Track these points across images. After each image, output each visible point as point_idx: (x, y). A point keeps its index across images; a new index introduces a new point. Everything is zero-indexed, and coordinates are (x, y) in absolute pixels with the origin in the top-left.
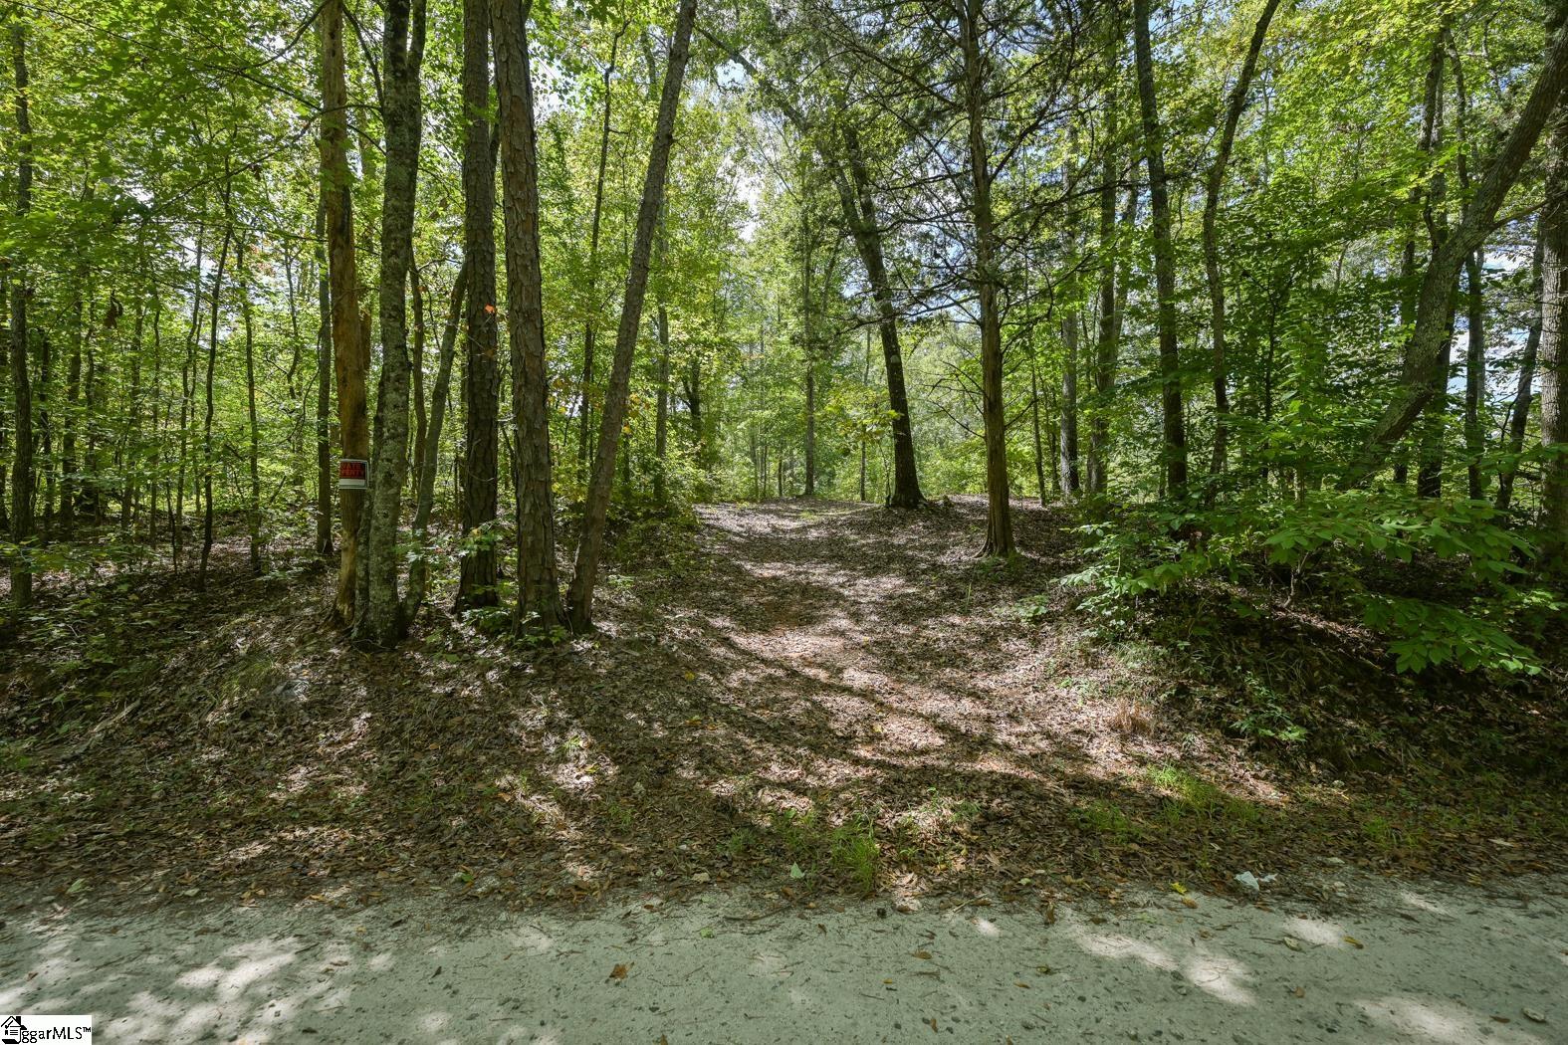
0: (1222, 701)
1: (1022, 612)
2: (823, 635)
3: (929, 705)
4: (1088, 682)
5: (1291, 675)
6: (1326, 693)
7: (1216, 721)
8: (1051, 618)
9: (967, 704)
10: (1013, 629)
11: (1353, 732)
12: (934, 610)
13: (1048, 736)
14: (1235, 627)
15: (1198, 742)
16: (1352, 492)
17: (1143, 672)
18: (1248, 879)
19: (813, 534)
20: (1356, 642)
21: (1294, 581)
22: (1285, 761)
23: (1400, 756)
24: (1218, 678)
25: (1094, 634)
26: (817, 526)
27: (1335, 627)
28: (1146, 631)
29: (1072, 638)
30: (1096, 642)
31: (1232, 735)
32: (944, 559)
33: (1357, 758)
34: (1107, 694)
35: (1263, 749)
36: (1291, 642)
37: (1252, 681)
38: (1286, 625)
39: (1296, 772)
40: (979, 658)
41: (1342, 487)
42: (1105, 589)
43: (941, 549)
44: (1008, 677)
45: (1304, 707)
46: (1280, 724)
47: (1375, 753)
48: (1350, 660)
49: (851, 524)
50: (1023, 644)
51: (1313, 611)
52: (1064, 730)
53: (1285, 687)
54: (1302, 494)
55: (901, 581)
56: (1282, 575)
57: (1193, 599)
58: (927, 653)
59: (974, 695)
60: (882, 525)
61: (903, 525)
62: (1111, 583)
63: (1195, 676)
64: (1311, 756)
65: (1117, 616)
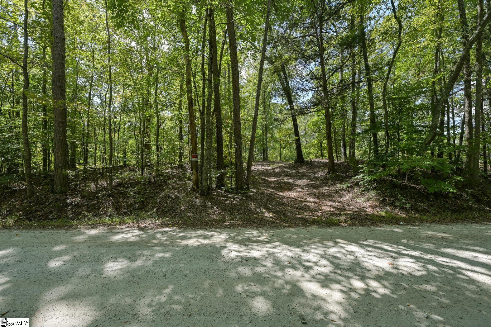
0: (393, 201)
1: (344, 186)
2: (296, 192)
3: (329, 204)
4: (363, 199)
5: (407, 195)
6: (414, 198)
7: (392, 204)
8: (351, 187)
9: (337, 204)
10: (342, 189)
11: (420, 205)
12: (321, 186)
13: (357, 208)
14: (395, 186)
15: (389, 208)
16: (419, 157)
17: (375, 196)
18: (401, 223)
19: (276, 170)
20: (421, 189)
21: (407, 176)
22: (407, 211)
23: (429, 209)
24: (391, 196)
25: (363, 189)
26: (276, 168)
27: (416, 186)
28: (375, 188)
29: (357, 190)
30: (364, 191)
31: (396, 207)
32: (317, 175)
33: (421, 210)
34: (368, 201)
35: (402, 208)
36: (407, 189)
37: (400, 196)
38: (405, 185)
39: (409, 213)
40: (336, 196)
41: (417, 155)
42: (365, 179)
43: (315, 173)
44: (345, 199)
45: (410, 201)
46: (406, 204)
47: (425, 209)
48: (419, 192)
49: (286, 167)
50: (346, 192)
51: (412, 184)
52: (360, 207)
53: (406, 197)
54: (408, 157)
55: (308, 181)
56: (404, 175)
57: (385, 181)
58: (323, 195)
59: (338, 202)
60: (295, 167)
61: (301, 167)
62: (367, 177)
63: (387, 196)
64: (412, 210)
65: (368, 185)
